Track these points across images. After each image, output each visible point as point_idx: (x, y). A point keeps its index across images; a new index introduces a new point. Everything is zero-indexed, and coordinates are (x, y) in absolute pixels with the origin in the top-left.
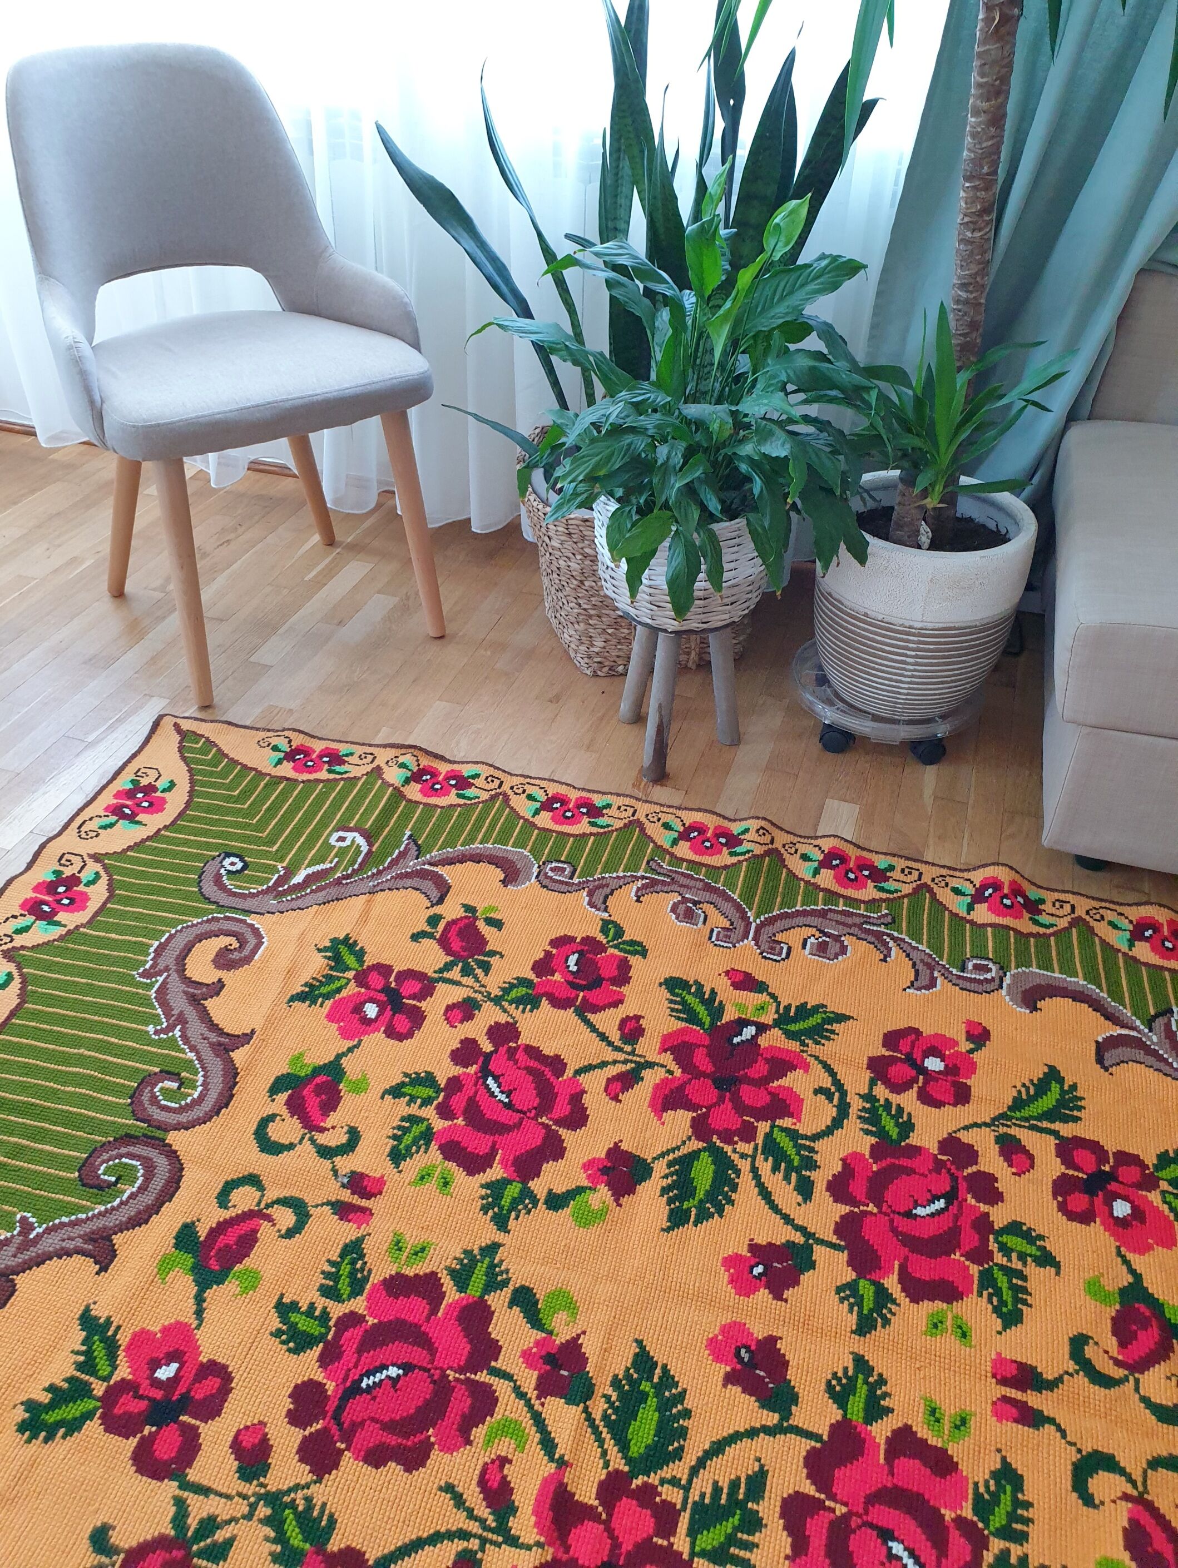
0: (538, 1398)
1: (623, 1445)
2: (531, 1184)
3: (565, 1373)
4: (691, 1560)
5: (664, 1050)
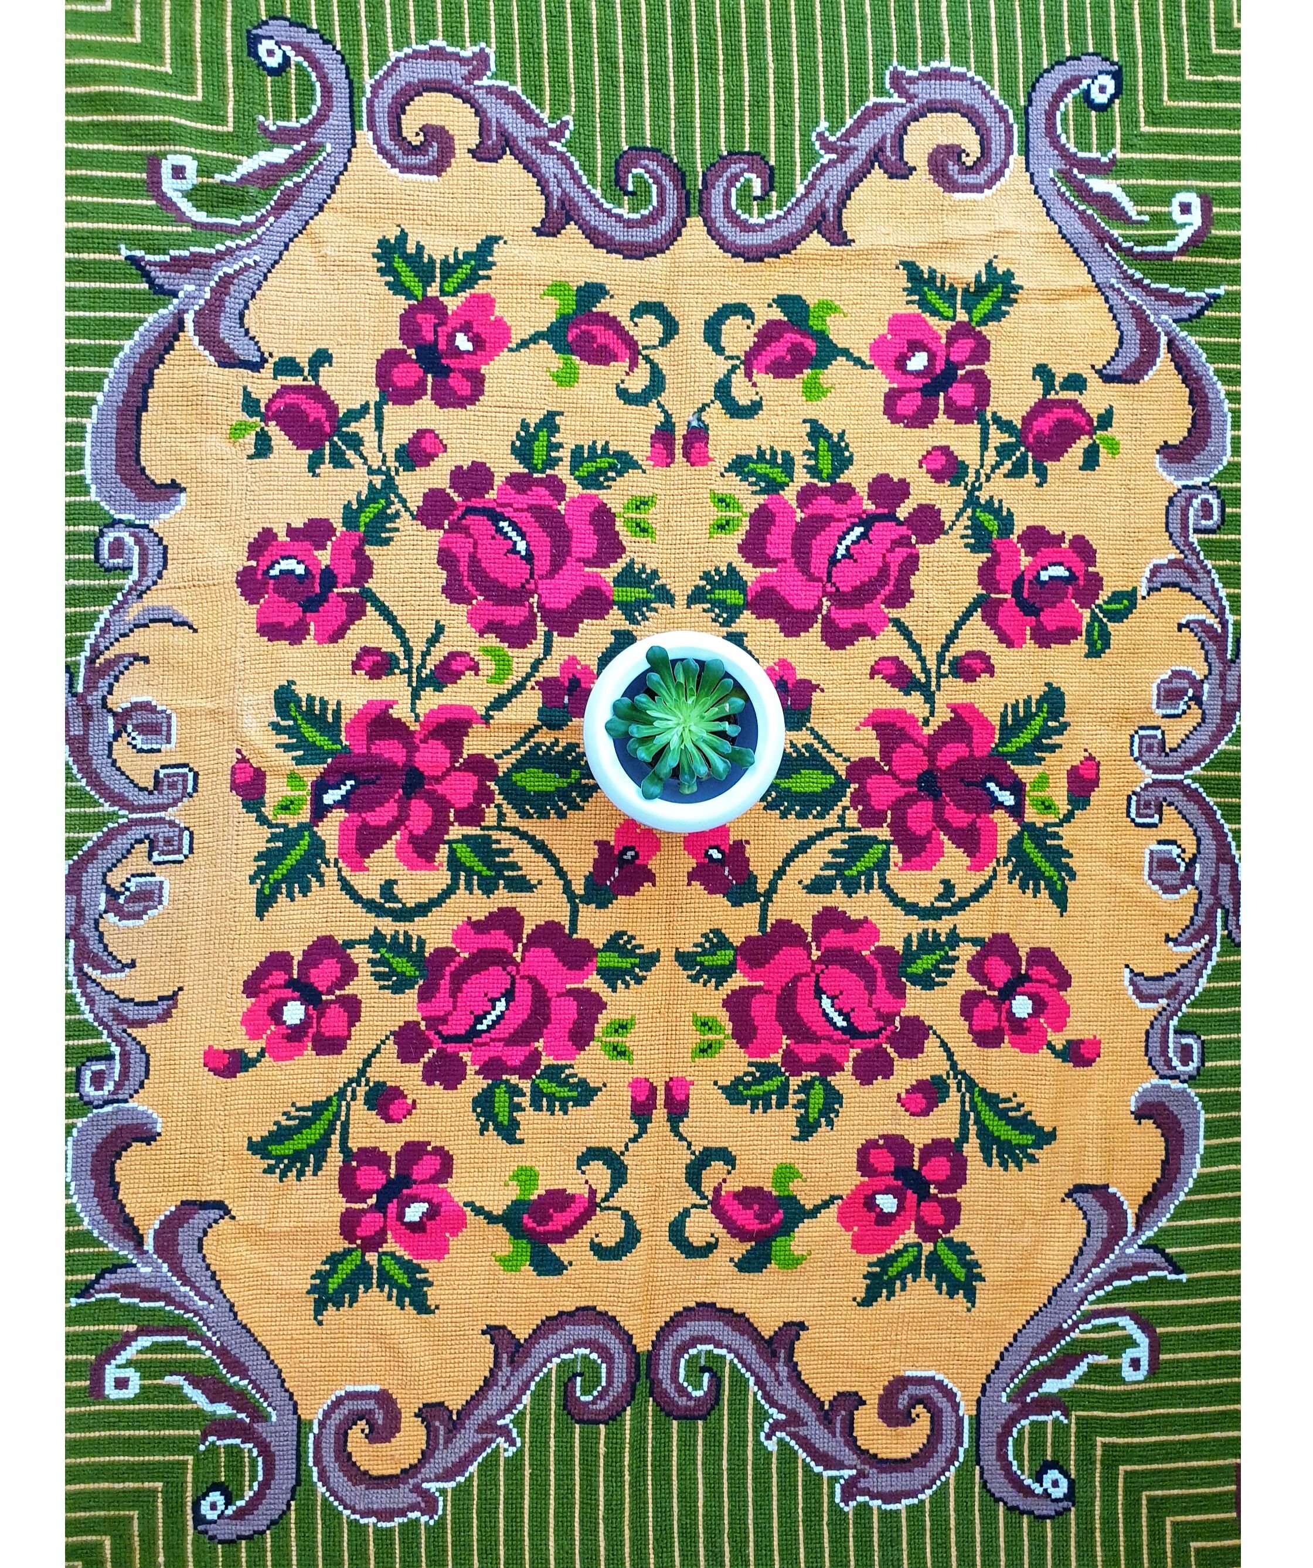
0: (537, 683)
1: (519, 767)
2: (747, 613)
3: (566, 700)
4: (445, 842)
5: (954, 709)
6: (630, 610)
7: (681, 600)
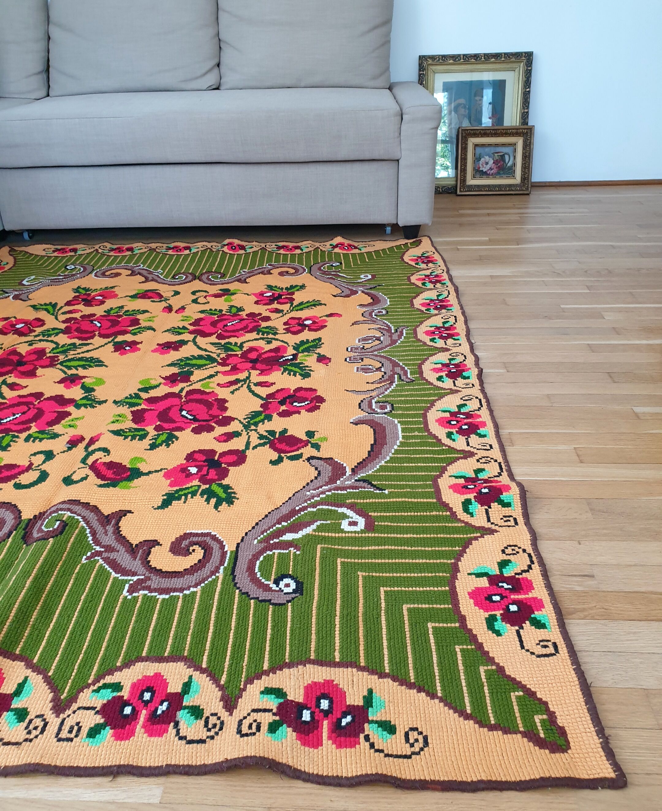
6: (137, 396)
7: (110, 402)
